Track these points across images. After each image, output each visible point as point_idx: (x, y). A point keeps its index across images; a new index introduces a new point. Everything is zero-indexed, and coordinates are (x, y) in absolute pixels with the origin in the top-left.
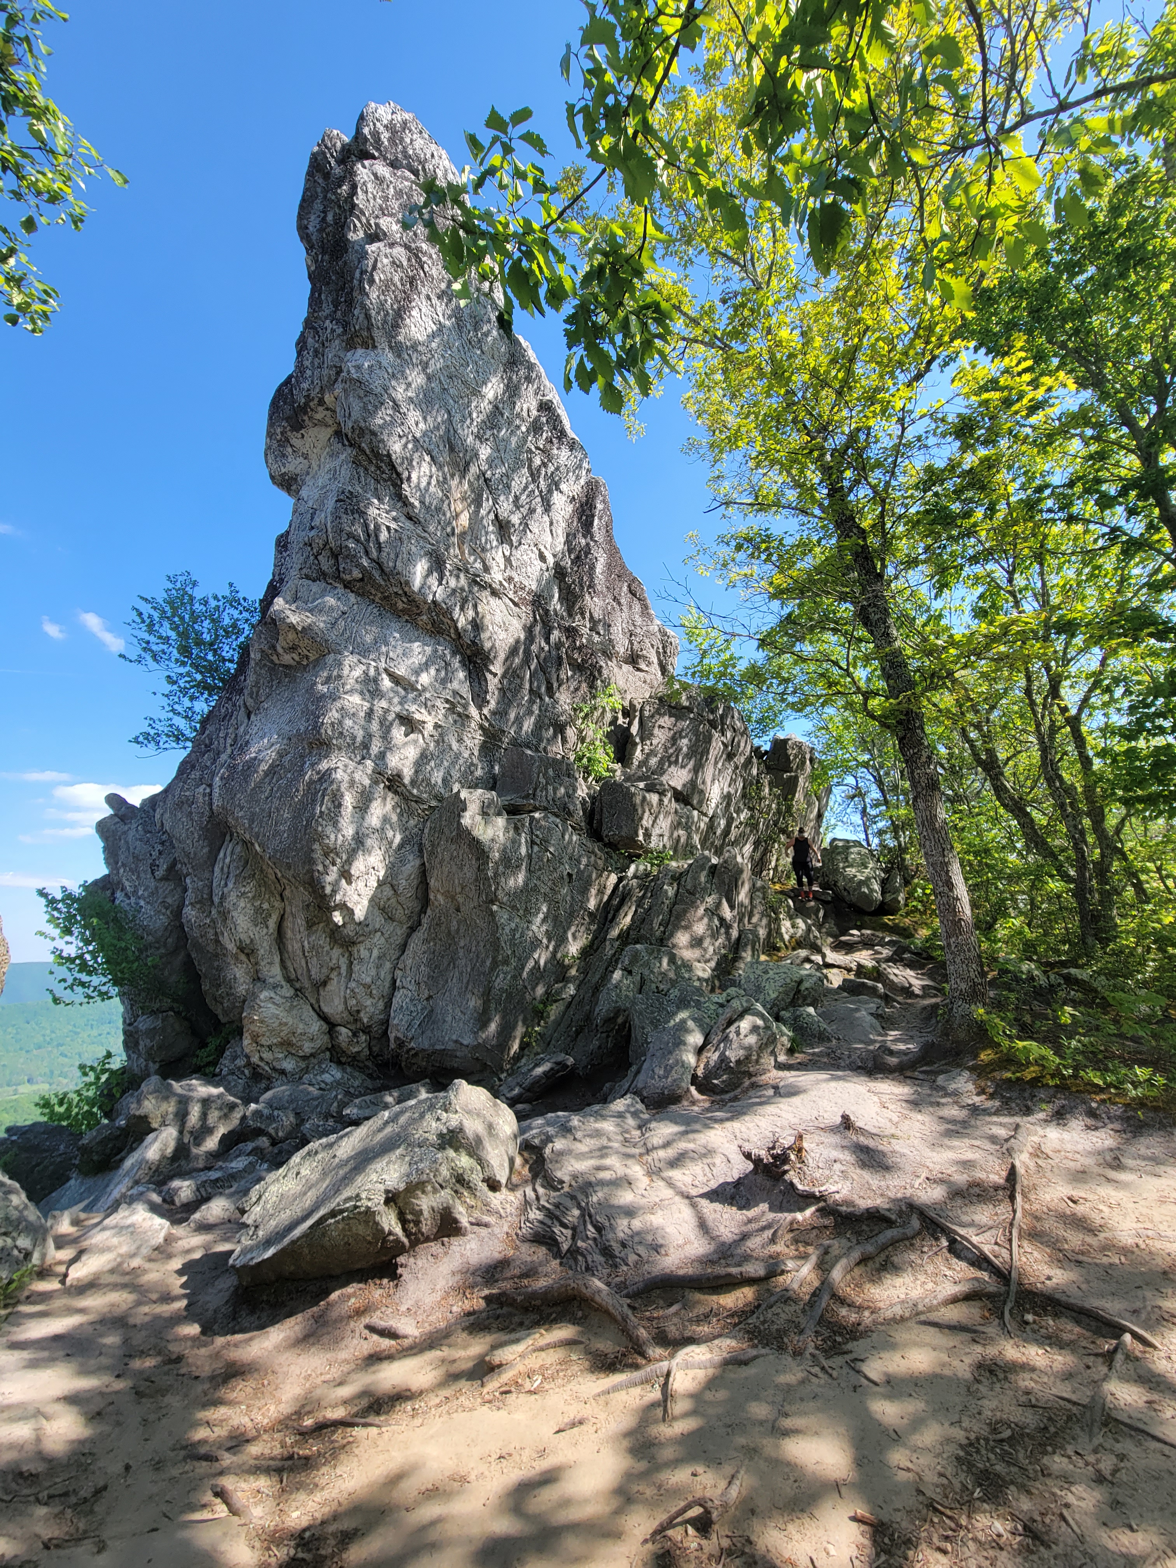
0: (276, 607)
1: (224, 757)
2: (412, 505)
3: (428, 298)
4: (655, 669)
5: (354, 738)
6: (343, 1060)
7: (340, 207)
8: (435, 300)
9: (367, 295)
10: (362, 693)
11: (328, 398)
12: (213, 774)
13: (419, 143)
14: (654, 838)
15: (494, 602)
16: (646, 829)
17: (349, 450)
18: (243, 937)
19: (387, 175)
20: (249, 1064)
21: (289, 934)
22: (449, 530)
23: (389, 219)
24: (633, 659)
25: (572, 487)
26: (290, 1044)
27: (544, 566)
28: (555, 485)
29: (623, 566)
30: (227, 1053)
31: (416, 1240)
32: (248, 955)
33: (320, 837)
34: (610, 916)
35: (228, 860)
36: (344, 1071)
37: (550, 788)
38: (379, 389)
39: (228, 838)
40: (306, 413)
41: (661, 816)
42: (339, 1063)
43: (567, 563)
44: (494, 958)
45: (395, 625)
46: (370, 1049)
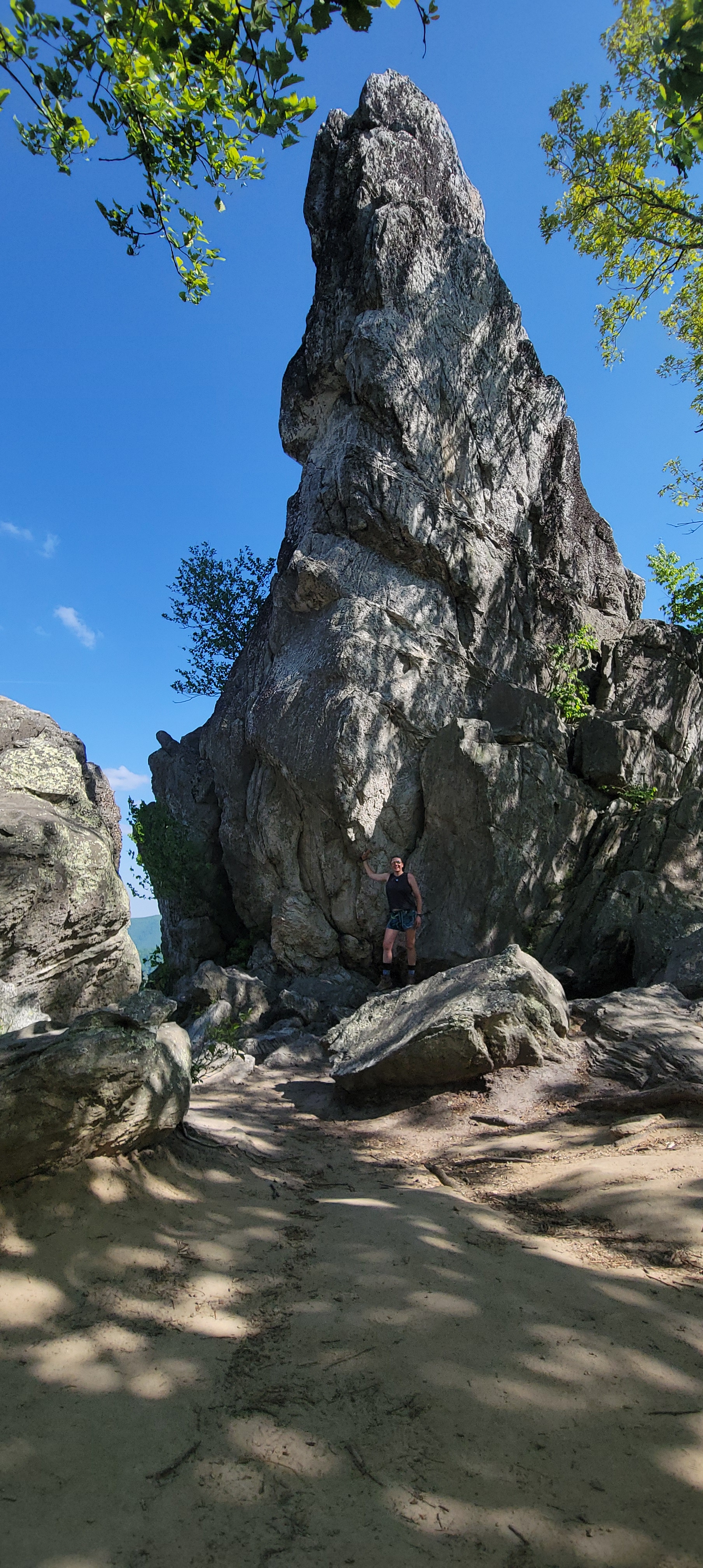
0: (296, 560)
1: (253, 695)
2: (410, 454)
3: (428, 250)
4: (623, 612)
5: (364, 672)
6: (350, 965)
7: (346, 180)
8: (434, 253)
9: (378, 257)
10: (369, 631)
11: (338, 363)
12: (246, 710)
13: (414, 102)
14: (635, 776)
15: (479, 543)
16: (628, 766)
17: (356, 409)
18: (273, 848)
19: (391, 139)
20: (275, 961)
21: (307, 850)
22: (440, 475)
23: (393, 181)
24: (600, 603)
25: (547, 426)
26: (309, 946)
27: (521, 507)
28: (533, 423)
29: (590, 508)
30: (255, 951)
31: (500, 1063)
32: (275, 865)
33: (339, 759)
34: (592, 851)
35: (259, 783)
36: (351, 973)
37: (536, 721)
38: (386, 347)
39: (257, 764)
40: (317, 380)
41: (642, 754)
42: (347, 968)
43: (541, 502)
44: (490, 877)
45: (394, 571)
46: (373, 958)
